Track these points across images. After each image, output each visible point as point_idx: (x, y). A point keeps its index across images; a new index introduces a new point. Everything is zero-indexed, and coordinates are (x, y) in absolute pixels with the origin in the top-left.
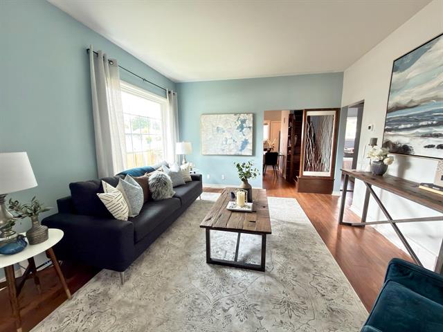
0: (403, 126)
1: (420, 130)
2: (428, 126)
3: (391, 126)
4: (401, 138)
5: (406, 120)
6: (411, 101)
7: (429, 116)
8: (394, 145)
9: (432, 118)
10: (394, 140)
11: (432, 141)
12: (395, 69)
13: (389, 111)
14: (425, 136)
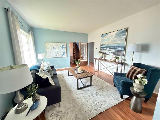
0: (104, 49)
1: (108, 50)
2: (109, 49)
3: (102, 48)
4: (104, 51)
5: (105, 48)
6: (106, 44)
7: (109, 47)
8: (103, 53)
9: (109, 48)
10: (103, 51)
11: (110, 52)
12: (101, 37)
13: (101, 45)
14: (109, 51)
